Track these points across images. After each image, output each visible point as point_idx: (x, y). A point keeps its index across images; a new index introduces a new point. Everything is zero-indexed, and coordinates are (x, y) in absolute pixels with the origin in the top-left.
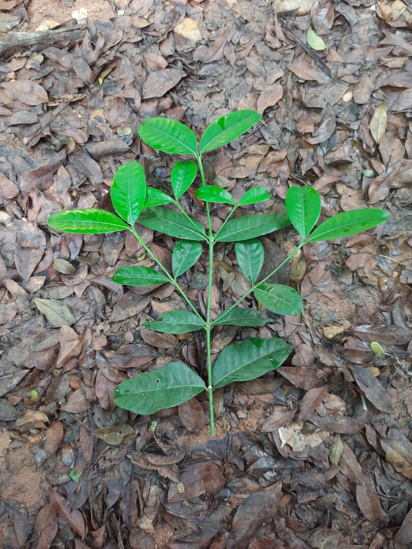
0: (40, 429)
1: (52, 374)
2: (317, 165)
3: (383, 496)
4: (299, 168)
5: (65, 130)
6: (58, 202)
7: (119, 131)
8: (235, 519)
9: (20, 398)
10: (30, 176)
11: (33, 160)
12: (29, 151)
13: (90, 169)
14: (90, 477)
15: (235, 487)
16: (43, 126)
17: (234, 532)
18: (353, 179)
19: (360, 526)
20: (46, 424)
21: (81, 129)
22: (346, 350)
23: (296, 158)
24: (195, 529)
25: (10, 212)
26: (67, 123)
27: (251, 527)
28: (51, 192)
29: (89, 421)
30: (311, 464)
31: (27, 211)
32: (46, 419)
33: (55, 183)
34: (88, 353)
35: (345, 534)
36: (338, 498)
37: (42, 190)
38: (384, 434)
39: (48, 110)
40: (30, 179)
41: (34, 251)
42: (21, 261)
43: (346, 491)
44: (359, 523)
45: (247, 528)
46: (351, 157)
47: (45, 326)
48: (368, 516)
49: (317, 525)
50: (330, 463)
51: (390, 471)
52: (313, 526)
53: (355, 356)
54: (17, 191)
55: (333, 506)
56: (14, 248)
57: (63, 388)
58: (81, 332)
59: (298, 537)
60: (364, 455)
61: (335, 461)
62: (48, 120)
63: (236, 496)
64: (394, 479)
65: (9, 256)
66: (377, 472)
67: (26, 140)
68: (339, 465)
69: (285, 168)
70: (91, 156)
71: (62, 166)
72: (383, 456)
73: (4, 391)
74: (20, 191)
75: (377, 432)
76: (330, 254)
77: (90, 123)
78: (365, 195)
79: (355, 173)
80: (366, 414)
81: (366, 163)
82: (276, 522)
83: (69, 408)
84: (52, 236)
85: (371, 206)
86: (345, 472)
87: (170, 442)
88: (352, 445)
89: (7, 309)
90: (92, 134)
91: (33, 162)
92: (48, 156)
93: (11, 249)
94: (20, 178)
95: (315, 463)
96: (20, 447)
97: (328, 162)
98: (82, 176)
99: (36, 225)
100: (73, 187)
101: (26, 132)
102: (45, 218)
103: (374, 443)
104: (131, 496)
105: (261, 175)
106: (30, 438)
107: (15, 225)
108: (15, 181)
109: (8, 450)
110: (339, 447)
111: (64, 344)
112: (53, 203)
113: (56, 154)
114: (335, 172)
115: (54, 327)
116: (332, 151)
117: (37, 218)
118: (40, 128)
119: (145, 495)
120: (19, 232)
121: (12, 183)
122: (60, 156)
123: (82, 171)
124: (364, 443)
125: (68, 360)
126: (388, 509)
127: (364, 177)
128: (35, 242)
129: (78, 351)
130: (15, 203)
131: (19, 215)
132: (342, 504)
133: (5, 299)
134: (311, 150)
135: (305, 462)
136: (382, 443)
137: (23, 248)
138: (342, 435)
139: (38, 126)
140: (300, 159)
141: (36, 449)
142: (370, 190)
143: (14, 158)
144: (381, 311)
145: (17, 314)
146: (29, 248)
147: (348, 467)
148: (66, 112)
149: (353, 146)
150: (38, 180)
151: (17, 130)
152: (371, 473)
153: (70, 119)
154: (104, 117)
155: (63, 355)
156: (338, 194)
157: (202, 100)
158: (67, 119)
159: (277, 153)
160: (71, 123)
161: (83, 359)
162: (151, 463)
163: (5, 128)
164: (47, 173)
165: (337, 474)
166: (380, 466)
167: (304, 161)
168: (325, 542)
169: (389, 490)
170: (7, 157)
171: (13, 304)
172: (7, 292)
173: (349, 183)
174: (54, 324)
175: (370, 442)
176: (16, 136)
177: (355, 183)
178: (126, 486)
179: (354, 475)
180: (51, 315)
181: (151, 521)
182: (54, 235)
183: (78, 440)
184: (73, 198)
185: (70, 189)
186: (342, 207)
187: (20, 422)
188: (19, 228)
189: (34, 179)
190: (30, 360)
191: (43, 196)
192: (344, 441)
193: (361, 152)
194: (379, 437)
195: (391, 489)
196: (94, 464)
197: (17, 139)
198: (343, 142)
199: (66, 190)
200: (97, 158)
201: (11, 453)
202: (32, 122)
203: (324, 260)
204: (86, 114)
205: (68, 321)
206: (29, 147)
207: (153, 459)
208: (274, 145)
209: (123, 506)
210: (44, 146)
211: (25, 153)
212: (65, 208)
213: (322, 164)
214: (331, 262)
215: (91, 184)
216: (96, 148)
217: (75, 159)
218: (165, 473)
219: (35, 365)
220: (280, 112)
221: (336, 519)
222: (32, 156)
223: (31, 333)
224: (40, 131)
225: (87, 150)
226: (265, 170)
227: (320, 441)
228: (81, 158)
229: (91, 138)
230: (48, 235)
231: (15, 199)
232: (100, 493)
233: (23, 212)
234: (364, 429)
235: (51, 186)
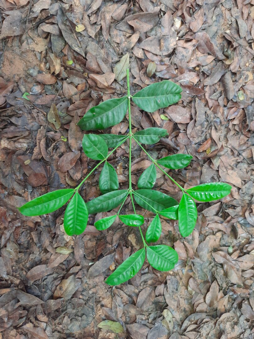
0: (49, 69)
1: (84, 72)
2: (232, 218)
3: (42, 281)
4: (229, 208)
5: (238, 56)
6: (191, 59)
7: (241, 92)
8: (16, 197)
9: (67, 54)
10: (206, 38)
11: (216, 38)
12: (222, 34)
13: (214, 76)
14: (27, 105)
15: (34, 194)
16: (239, 42)
17: (8, 197)
18: (226, 241)
19: (22, 270)
20: (54, 73)
21: (240, 66)
22: (122, 248)
23: (235, 205)
24: (6, 174)
25: (181, 28)
26: (242, 57)
27: (13, 206)
28: (197, 53)
29: (59, 99)
30: (54, 236)
31: (183, 40)
32: (57, 73)
33: (203, 55)
34: (100, 93)
35: (16, 262)
36: (37, 255)
37: (198, 47)
38: (77, 276)
39: (249, 43)
40: (204, 38)
41: (159, 48)
42: (151, 41)
43: (41, 259)
44: (24, 268)
45: (12, 204)
46: (239, 238)
47: (112, 63)
48: (29, 273)
49: (20, 245)
50: (56, 248)
51: (56, 283)
52: (19, 242)
53: (120, 254)
54: (195, 31)
55: (32, 253)
56: (159, 35)
57: (77, 80)
58: (112, 86)
59: (11, 234)
60: (64, 267)
61: (58, 250)
62: (242, 44)
63: (29, 195)
64: (52, 286)
65: (153, 32)
66: (55, 275)
67: (228, 32)
68: (56, 253)
69: (228, 199)
70: (223, 76)
71: (214, 58)
72: (64, 278)
73: (70, 43)
74: (195, 33)
75: (78, 273)
76: (179, 233)
77: (243, 72)
78: (217, 249)
79: (229, 241)
80: (87, 265)
81: (236, 248)
82: (17, 220)
83: (65, 85)
84: (169, 58)
85: (210, 253)
86: (53, 257)
87: (54, 151)
88: (68, 259)
89: (120, 36)
90: (237, 75)
91: (215, 38)
92: (220, 48)
93: (158, 32)
94: (204, 32)
95: (55, 239)
96: (37, 58)
97: (235, 225)
98: (209, 72)
99: (175, 47)
100: (201, 67)
101: (233, 31)
102: (180, 52)
103: (71, 271)
104: (19, 132)
106: (43, 63)
107: (174, 33)
108: (201, 29)
109: (34, 51)
110: (66, 252)
111: (103, 77)
112: (190, 55)
113: (222, 53)
114: (229, 230)
115: (113, 68)
116: (241, 227)
117: (179, 46)
118: (237, 40)
119: (21, 140)
120: (169, 36)
121: (200, 27)
122: (221, 56)
123: (213, 72)
124: (70, 266)
125: (94, 81)
126: (35, 285)
127: (228, 247)
128: (164, 48)
129: (100, 86)
130: (188, 31)
131: (180, 35)
132: (34, 258)
133: (126, 34)
134: (241, 214)
135: (55, 233)
136: (72, 276)
137: (160, 41)
138: (73, 253)
139: (239, 38)
140: (235, 208)
141: (37, 69)
142: (220, 252)
143: (216, 25)
144: (148, 267)
145: (118, 43)
146: (160, 44)
147: (56, 259)
148: (249, 55)
149: (246, 238)
150: (204, 44)
151: (234, 25)
152: (54, 272)
153: (245, 58)
154: (248, 80)
155: (97, 77)
156: (216, 233)
158: (245, 57)
160: (242, 60)
161: (96, 90)
162: (40, 141)
163: (234, 17)
164: (209, 49)
165: (50, 252)
166: (58, 277)
167: (234, 210)
168: (11, 251)
169: (45, 283)
170: (216, 21)
171: (124, 40)
172: (131, 35)
173: (223, 239)
174: (115, 68)
175: (71, 269)
176: (230, 25)
177: (223, 242)
178: (24, 128)
179: (52, 262)
180: (120, 66)
181: (6, 146)
182: (170, 59)
183: (46, 95)
184: (194, 68)
185: (200, 65)
186: (208, 237)
187: (52, 56)
188: (172, 36)
189: (204, 41)
190: (91, 56)
191: (194, 48)
192: (70, 254)
193: (243, 243)
194: (75, 274)
195: (46, 285)
196: (34, 107)
197: (228, 26)
198: (248, 232)
199: (199, 62)
200: (222, 80)
201: (32, 53)
202: (240, 34)
203: (174, 230)
204: (249, 68)
205: (118, 77)
206: (224, 35)
207: (43, 142)
208: (242, 191)
209: (12, 128)
210: (226, 44)
211: (220, 32)
212: (187, 64)
213: (233, 221)
214: (174, 234)
215: (205, 78)
216: (229, 78)
217: (219, 66)
218: (36, 150)
219: (89, 60)
221: (25, 255)
222: (218, 37)
223: (108, 54)
224: (235, 40)
225: (227, 72)
227: (68, 240)
228: (221, 70)
229: (234, 74)
230: (170, 56)
231: (190, 30)
232: (17, 113)
233: (182, 37)
234: (78, 265)
235: (201, 52)
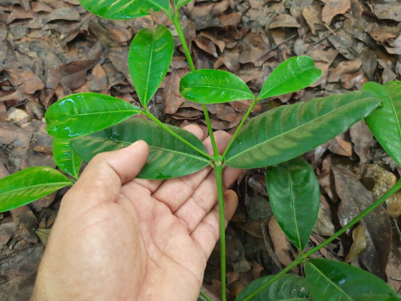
10: (59, 71)
11: (67, 57)
12: (64, 48)
21: (125, 29)
25: (29, 111)
26: (111, 23)
33: (88, 82)
37: (72, 88)
40: (59, 75)
41: (48, 157)
54: (42, 86)
56: (24, 152)
62: (90, 19)
65: (17, 161)
67: (62, 37)
69: (360, 78)
71: (99, 65)
74: (45, 87)
77: (136, 24)
90: (135, 32)
91: (67, 60)
92: (85, 54)
93: (20, 154)
94: (48, 72)
98: (119, 76)
101: (64, 29)
105: (332, 86)
107: (33, 125)
108: (42, 76)
118: (81, 26)
120: (35, 134)
121: (37, 77)
123: (120, 69)
130: (37, 100)
131: (39, 114)
134: (390, 62)
137: (35, 153)
139: (79, 24)
140: (381, 68)
143: (46, 54)
146: (43, 153)
150: (69, 77)
151: (55, 26)
154: (152, 20)
157: (260, 9)
159: (349, 63)
163: (42, 25)
164: (80, 70)
167: (385, 71)
170: (38, 53)
176: (53, 33)
188: (35, 129)
189: (64, 76)
197: (53, 36)
206: (65, 43)
208: (346, 54)
211: (60, 50)
215: (129, 85)
217: (115, 58)
220: (349, 23)
222: (66, 54)
223: (23, 269)
226: (336, 80)
231: (38, 93)
233: (44, 111)
235: (83, 85)
